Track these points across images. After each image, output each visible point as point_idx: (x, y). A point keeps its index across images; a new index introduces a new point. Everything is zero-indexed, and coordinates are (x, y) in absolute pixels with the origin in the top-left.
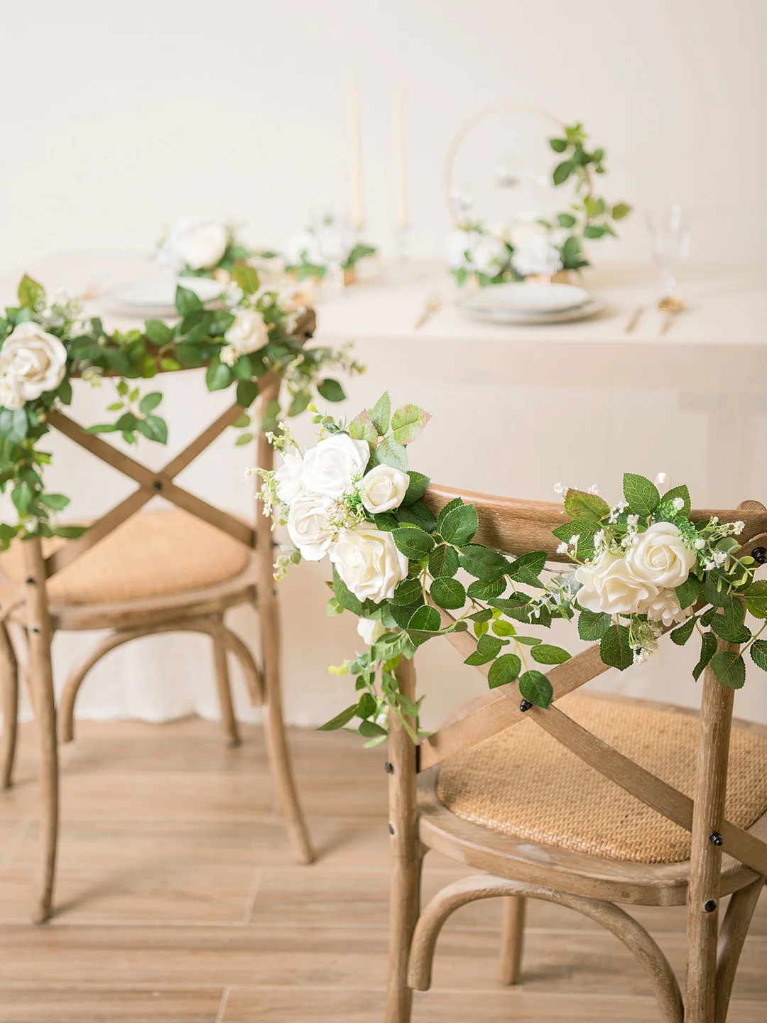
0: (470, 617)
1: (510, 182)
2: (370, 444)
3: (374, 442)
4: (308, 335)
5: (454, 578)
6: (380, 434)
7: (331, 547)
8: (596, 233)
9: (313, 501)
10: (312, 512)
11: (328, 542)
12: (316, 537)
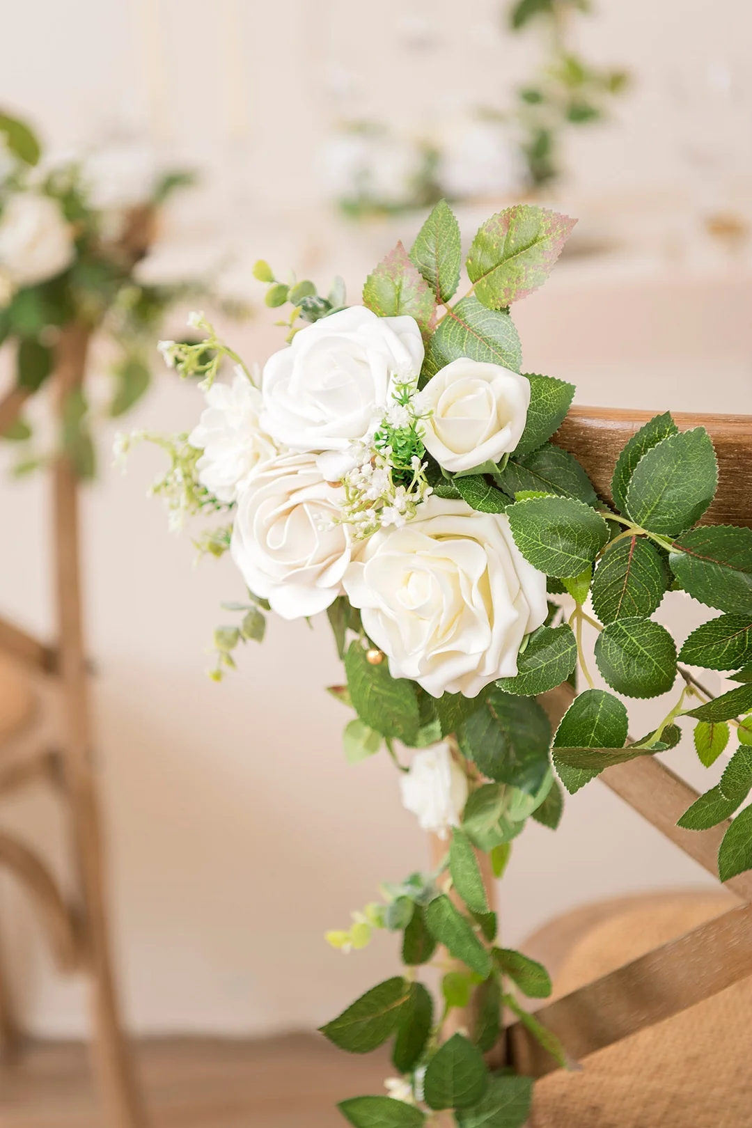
0: (691, 714)
1: (421, 45)
2: (420, 322)
3: (428, 317)
4: (140, 254)
5: (653, 618)
6: (442, 299)
7: (350, 574)
8: (580, 114)
9: (296, 473)
10: (294, 499)
11: (343, 564)
12: (311, 557)
